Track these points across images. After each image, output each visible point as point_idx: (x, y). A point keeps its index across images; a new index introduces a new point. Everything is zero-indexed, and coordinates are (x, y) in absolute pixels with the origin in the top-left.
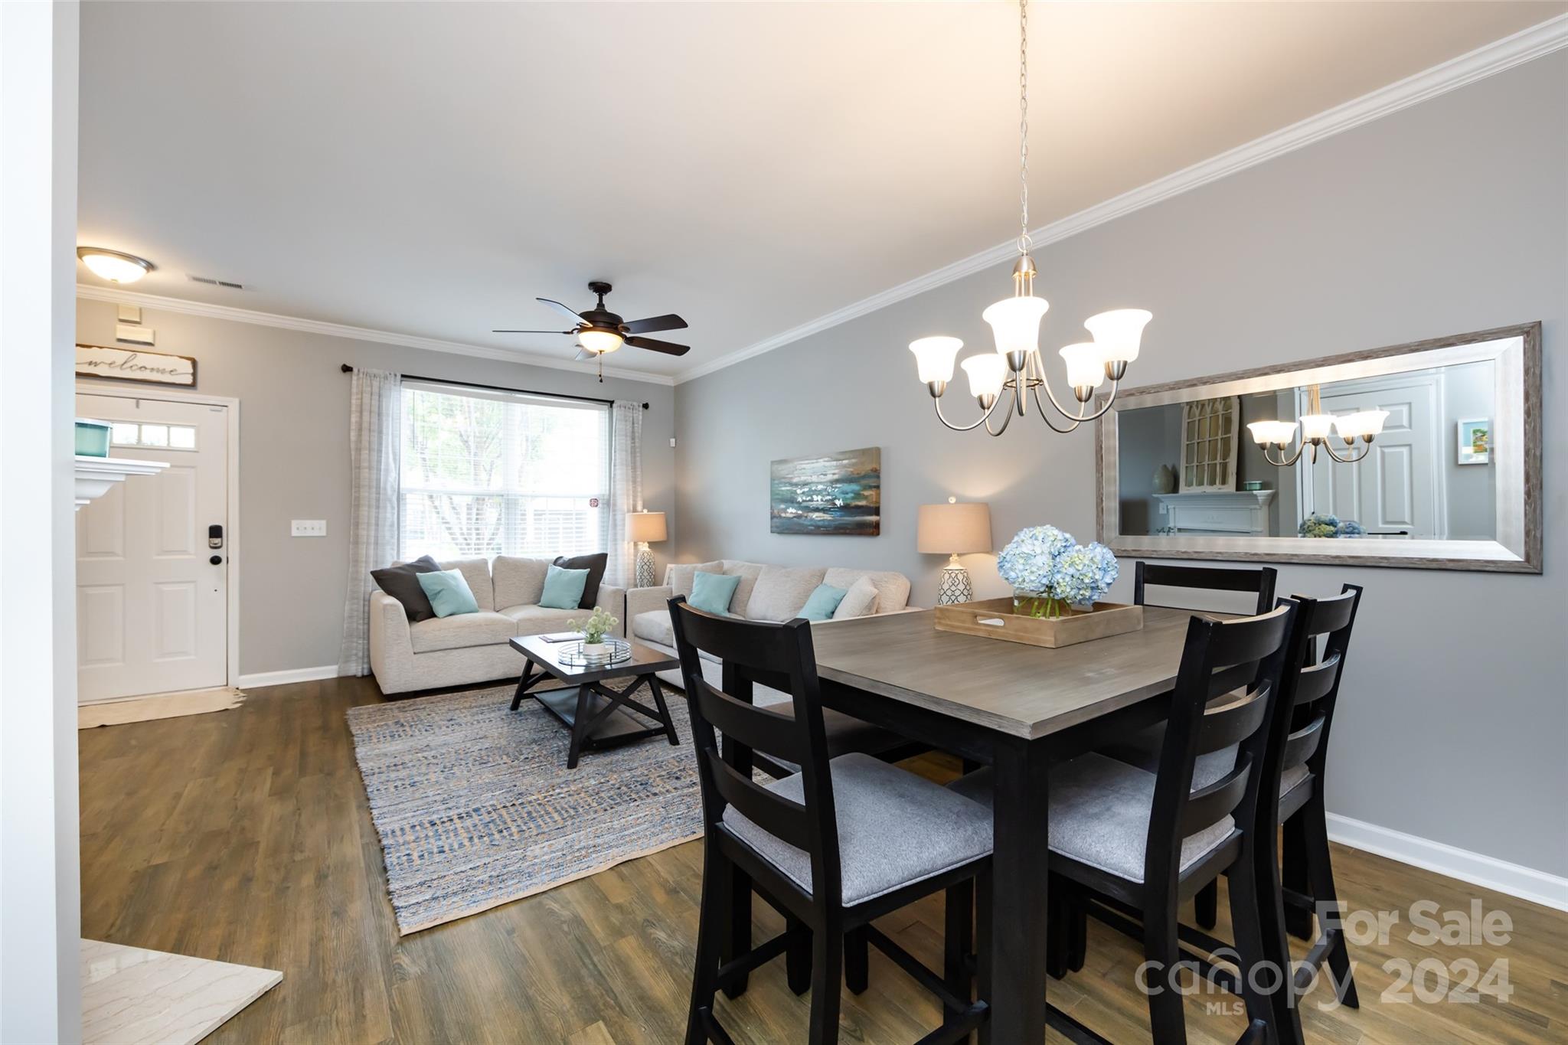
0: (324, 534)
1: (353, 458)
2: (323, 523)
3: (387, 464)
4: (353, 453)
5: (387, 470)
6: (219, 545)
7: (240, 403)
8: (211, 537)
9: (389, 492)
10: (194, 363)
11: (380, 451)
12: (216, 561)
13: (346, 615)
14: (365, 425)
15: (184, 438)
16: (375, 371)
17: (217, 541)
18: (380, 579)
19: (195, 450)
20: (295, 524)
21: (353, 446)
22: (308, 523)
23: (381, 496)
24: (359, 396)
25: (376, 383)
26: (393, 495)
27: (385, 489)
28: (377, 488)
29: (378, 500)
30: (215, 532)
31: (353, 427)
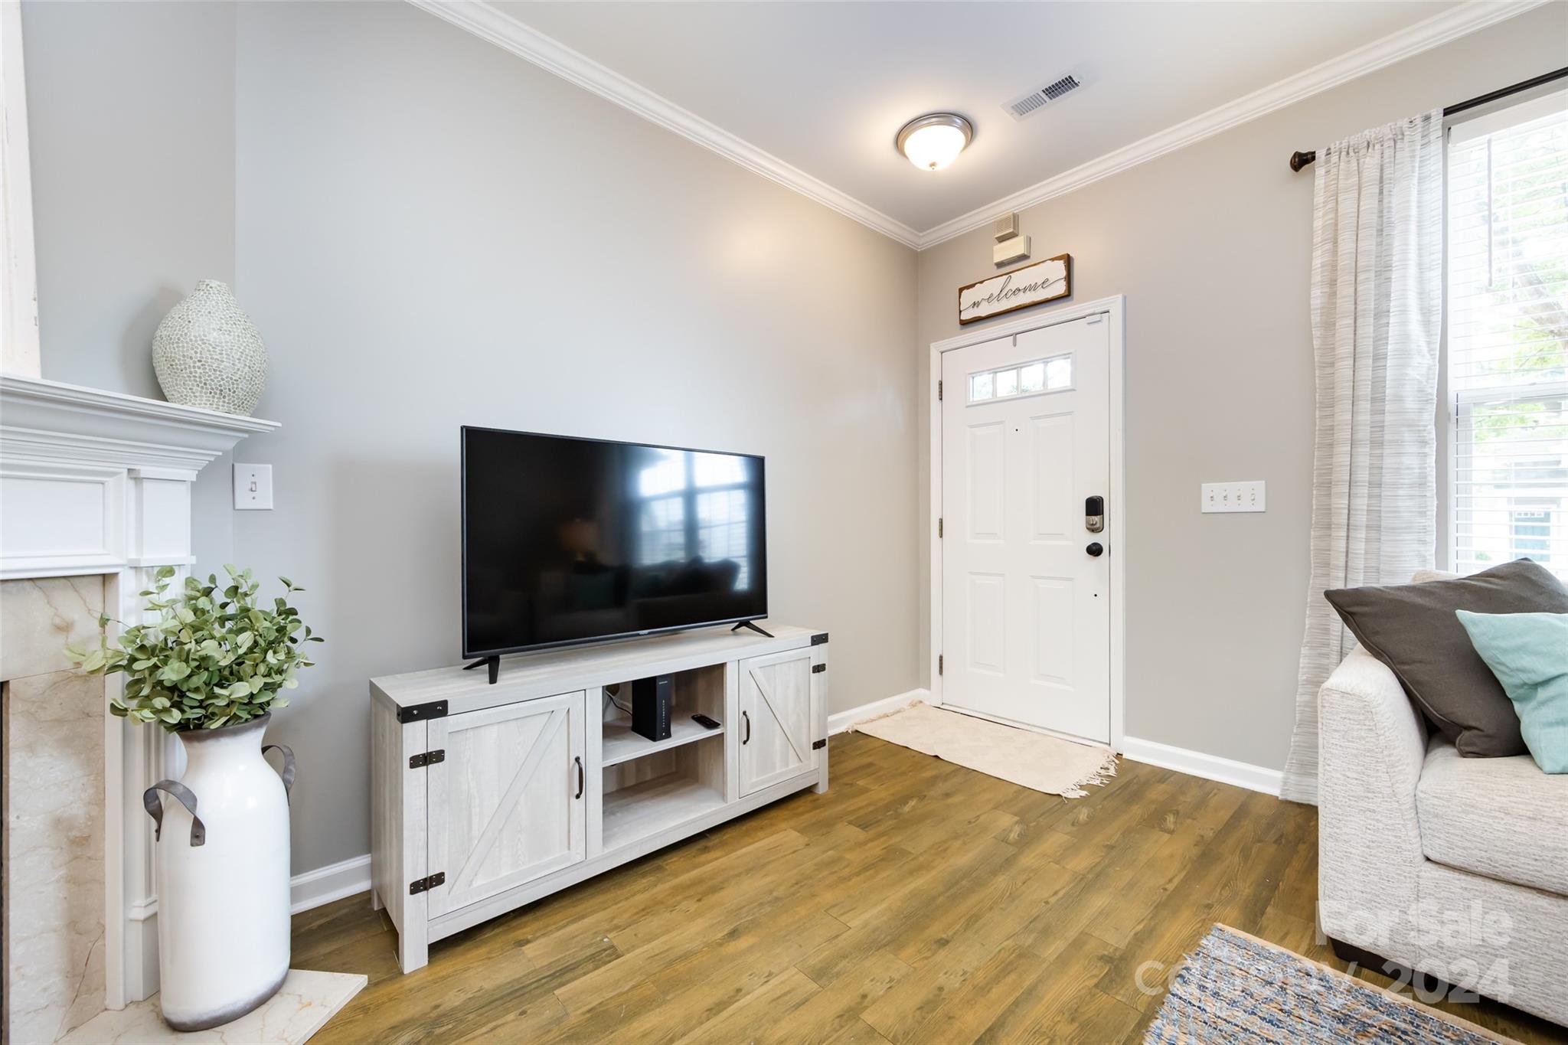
0: (1260, 507)
1: (1316, 343)
2: (1260, 486)
3: (1405, 337)
4: (1316, 333)
5: (1404, 354)
6: (1098, 525)
7: (1125, 298)
8: (1088, 514)
9: (1410, 404)
10: (1068, 261)
11: (1381, 315)
12: (1095, 550)
13: (1302, 677)
14: (1345, 261)
15: (1060, 374)
16: (1369, 134)
17: (1096, 519)
18: (1351, 614)
19: (1071, 388)
20: (1207, 488)
21: (1316, 318)
22: (1232, 487)
23: (1388, 418)
24: (1331, 205)
25: (1371, 162)
26: (1421, 411)
27: (1399, 399)
28: (1373, 400)
29: (1378, 427)
30: (1094, 507)
31: (1317, 278)
